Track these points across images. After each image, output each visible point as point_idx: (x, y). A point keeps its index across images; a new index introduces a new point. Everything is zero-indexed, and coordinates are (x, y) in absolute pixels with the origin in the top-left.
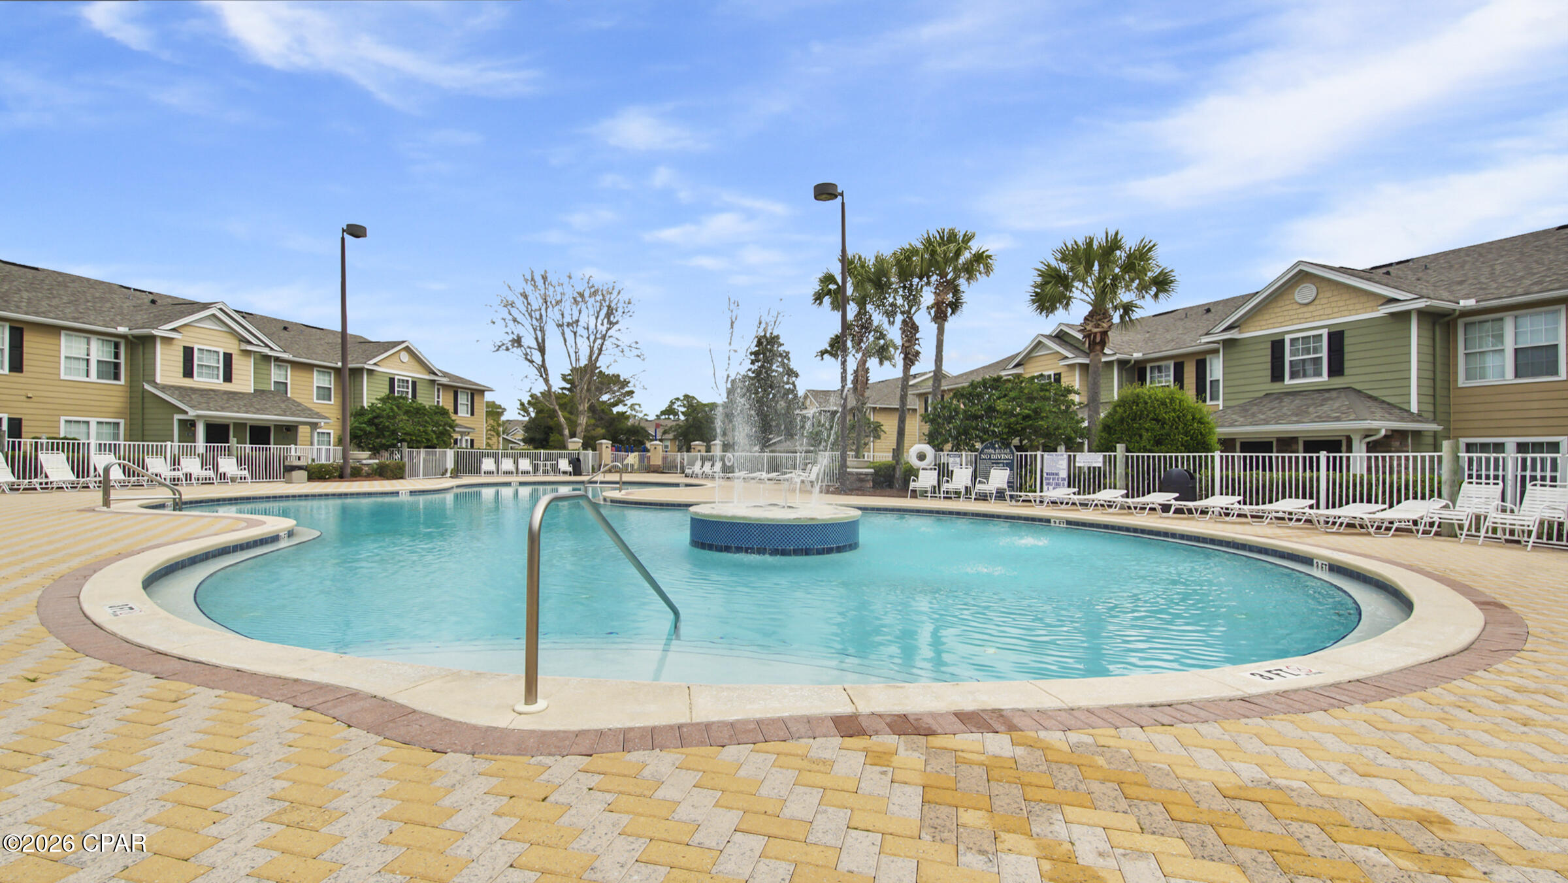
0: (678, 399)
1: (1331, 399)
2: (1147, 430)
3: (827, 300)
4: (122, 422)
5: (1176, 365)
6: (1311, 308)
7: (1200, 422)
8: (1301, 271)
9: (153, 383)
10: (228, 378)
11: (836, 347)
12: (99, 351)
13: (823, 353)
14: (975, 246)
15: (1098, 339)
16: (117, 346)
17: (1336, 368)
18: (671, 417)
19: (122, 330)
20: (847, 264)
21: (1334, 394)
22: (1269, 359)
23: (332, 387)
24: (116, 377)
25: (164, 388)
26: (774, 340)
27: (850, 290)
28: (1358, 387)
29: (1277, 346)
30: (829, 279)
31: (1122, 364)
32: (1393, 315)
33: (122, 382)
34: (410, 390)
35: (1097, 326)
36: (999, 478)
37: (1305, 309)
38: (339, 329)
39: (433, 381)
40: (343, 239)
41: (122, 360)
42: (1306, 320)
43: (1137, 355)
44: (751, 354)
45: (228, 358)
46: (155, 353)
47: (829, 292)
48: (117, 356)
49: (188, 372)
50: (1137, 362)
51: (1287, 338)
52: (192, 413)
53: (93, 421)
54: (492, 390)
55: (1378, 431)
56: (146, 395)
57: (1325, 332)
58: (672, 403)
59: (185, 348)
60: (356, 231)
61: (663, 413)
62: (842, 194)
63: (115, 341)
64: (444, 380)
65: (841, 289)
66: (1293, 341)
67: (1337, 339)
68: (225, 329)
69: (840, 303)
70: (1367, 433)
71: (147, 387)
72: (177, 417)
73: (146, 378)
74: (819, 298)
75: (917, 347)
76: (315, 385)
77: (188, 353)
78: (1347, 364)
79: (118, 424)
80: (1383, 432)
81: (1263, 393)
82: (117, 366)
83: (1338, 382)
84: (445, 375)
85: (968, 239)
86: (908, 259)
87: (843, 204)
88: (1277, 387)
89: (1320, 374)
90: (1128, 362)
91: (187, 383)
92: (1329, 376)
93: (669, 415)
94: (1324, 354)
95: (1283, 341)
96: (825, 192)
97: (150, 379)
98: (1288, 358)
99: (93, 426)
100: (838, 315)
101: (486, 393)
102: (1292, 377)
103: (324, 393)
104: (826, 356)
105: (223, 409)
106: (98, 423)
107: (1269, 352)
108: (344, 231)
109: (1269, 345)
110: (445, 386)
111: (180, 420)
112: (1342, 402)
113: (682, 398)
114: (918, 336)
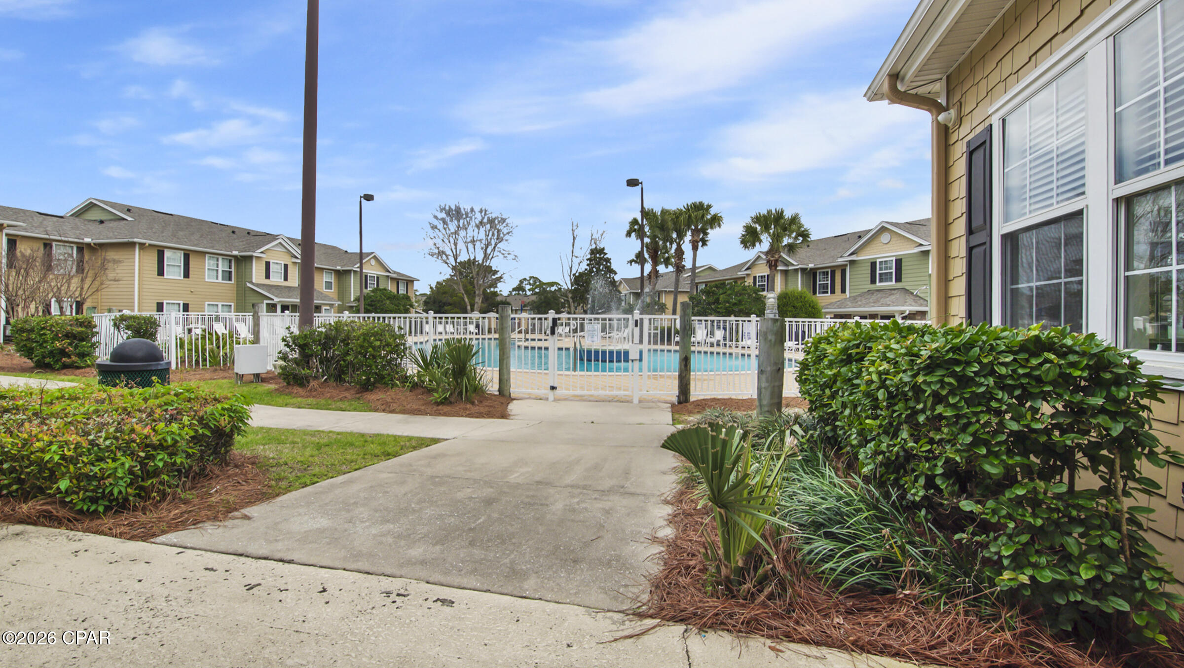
0: (525, 279)
1: (893, 294)
2: (790, 311)
3: (633, 234)
4: (233, 304)
5: (831, 271)
6: (888, 246)
7: (813, 307)
8: (883, 227)
9: (251, 282)
10: (286, 279)
11: (639, 259)
12: (222, 266)
13: (631, 262)
14: (713, 211)
15: (773, 264)
16: (230, 261)
17: (899, 279)
18: (521, 292)
19: (235, 253)
20: (645, 213)
21: (896, 291)
22: (869, 272)
23: (333, 281)
24: (230, 279)
25: (258, 285)
26: (602, 251)
27: (647, 229)
28: (907, 288)
29: (873, 265)
30: (635, 222)
31: (803, 270)
32: (922, 252)
33: (233, 282)
34: (376, 282)
35: (773, 257)
36: (719, 334)
37: (885, 246)
38: (359, 251)
39: (388, 276)
40: (361, 202)
41: (233, 270)
42: (886, 252)
43: (811, 266)
44: (587, 260)
45: (286, 266)
46: (252, 266)
47: (635, 230)
48: (230, 268)
49: (268, 276)
50: (811, 269)
51: (878, 261)
52: (276, 300)
53: (220, 304)
54: (418, 280)
55: (905, 311)
56: (246, 289)
57: (894, 259)
58: (521, 282)
59: (266, 262)
60: (369, 198)
61: (514, 290)
62: (641, 183)
63: (230, 259)
64: (394, 276)
65: (642, 227)
66: (881, 262)
67: (899, 262)
68: (285, 250)
69: (641, 235)
70: (902, 312)
71: (249, 285)
72: (266, 302)
73: (247, 280)
74: (629, 234)
75: (683, 263)
76: (324, 280)
77: (268, 264)
78: (903, 276)
79: (230, 306)
80: (907, 312)
81: (866, 290)
82: (230, 273)
83: (899, 285)
84: (395, 272)
85: (709, 207)
86: (677, 217)
87: (642, 188)
88: (873, 287)
89: (892, 281)
90: (806, 269)
91: (267, 282)
92: (896, 281)
93: (519, 291)
94: (894, 271)
95: (876, 262)
96: (632, 183)
97: (250, 280)
98: (878, 272)
99: (220, 307)
100: (639, 241)
101: (415, 282)
102: (881, 281)
103: (329, 285)
104: (633, 263)
105: (289, 297)
106: (223, 305)
107: (870, 268)
108: (361, 197)
109: (870, 264)
110: (392, 279)
111: (267, 304)
112: (897, 296)
113: (528, 279)
114: (684, 257)
